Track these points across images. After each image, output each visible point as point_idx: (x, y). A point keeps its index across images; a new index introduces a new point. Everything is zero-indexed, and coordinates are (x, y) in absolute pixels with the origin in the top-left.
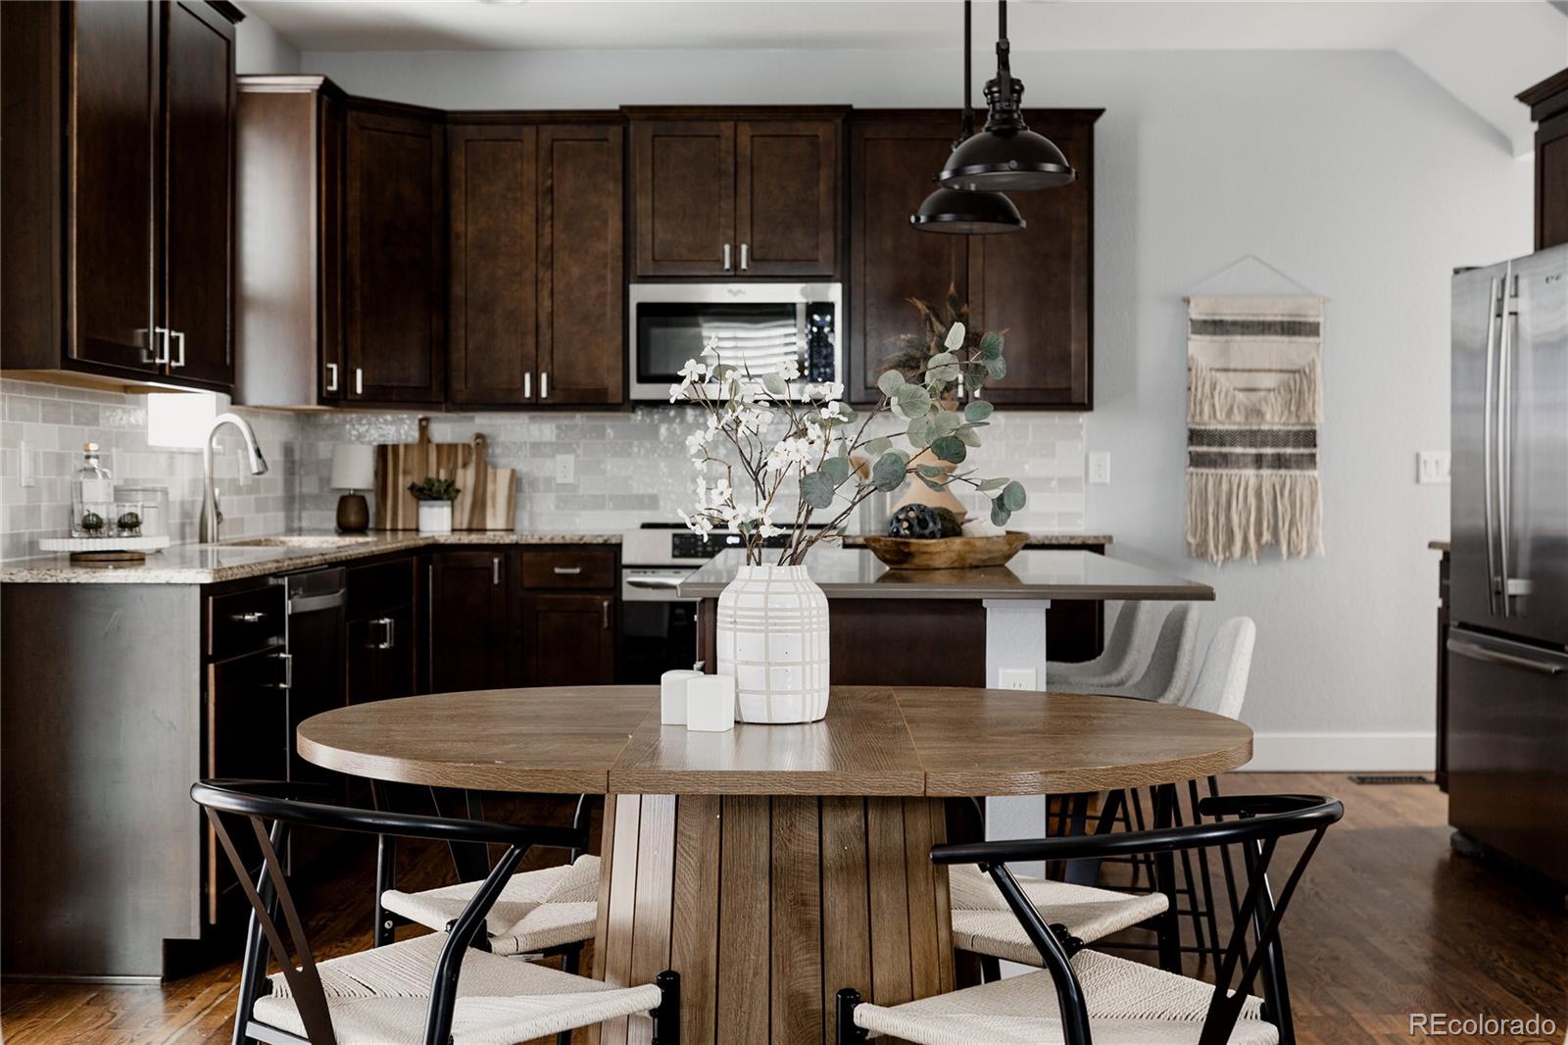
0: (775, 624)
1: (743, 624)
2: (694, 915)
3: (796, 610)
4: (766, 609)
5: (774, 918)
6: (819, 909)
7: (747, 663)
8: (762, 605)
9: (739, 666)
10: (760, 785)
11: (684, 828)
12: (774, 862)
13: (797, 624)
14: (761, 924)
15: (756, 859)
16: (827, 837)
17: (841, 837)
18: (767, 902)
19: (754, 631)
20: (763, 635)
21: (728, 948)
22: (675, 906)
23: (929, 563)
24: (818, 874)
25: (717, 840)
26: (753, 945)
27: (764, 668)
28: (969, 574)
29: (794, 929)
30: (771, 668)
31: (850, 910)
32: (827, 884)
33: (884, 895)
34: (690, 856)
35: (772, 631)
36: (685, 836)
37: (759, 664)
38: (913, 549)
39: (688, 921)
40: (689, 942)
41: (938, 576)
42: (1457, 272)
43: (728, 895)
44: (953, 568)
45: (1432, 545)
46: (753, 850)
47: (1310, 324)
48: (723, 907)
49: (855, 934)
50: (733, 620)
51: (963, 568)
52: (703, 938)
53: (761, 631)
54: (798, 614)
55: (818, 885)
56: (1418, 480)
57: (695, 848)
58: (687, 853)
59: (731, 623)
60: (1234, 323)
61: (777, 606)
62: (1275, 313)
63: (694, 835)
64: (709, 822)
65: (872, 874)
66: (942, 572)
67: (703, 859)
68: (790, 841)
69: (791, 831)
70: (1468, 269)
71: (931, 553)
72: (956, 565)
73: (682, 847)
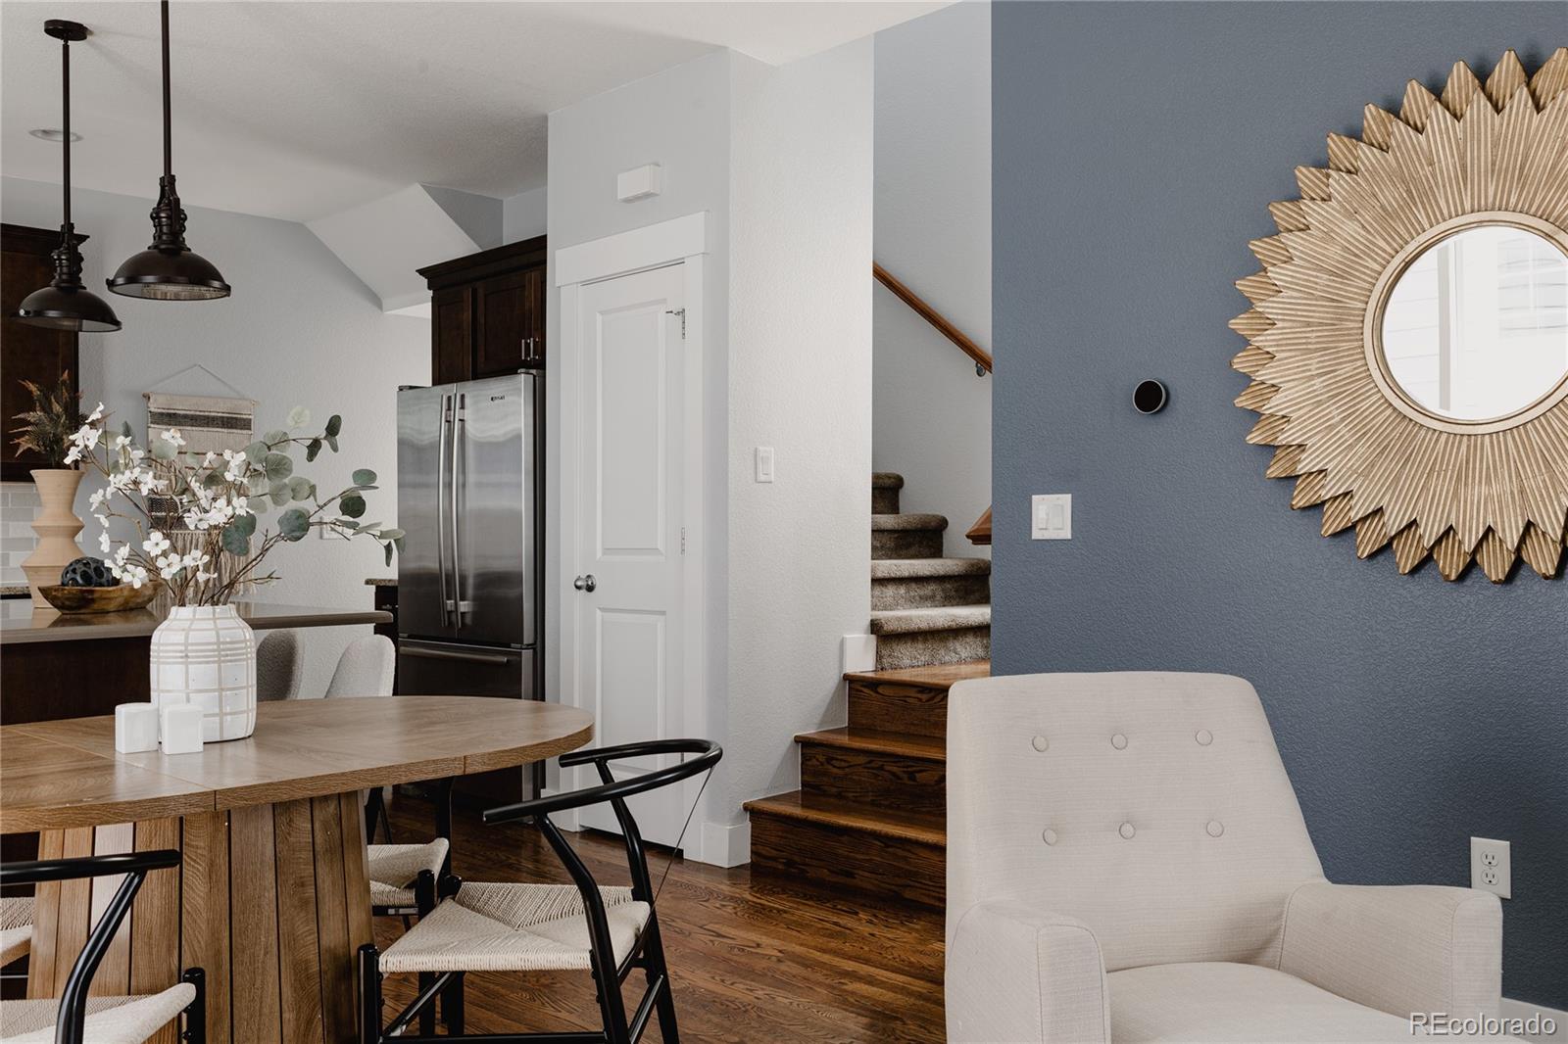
0: (227, 655)
1: (193, 657)
2: (204, 915)
3: (241, 642)
4: (218, 643)
5: (280, 902)
6: (313, 887)
7: (200, 691)
8: (215, 640)
9: (191, 695)
10: (343, 784)
11: (190, 840)
12: (278, 855)
13: (243, 654)
14: (269, 911)
15: (263, 854)
16: (317, 825)
17: (326, 827)
18: (274, 890)
19: (207, 662)
20: (216, 665)
21: (240, 936)
22: (184, 910)
23: (105, 607)
24: (312, 858)
25: (225, 844)
26: (263, 928)
27: (217, 694)
28: (132, 615)
29: (295, 908)
30: (224, 693)
31: (334, 884)
32: (319, 864)
33: (351, 866)
34: (198, 863)
35: (224, 661)
36: (193, 846)
37: (214, 690)
38: (96, 595)
39: (198, 921)
40: (200, 939)
41: (111, 617)
42: (401, 389)
43: (238, 890)
44: (119, 611)
45: (368, 582)
46: (260, 848)
47: (244, 420)
48: (234, 902)
49: (337, 902)
50: (184, 654)
51: (125, 610)
52: (214, 935)
53: (214, 662)
54: (243, 645)
55: (312, 867)
56: (321, 537)
57: (202, 855)
58: (195, 861)
59: (182, 657)
60: (185, 416)
61: (228, 640)
62: (218, 409)
63: (202, 844)
64: (217, 830)
65: (345, 851)
66: (112, 614)
67: (212, 864)
68: (289, 834)
69: (290, 826)
70: (411, 388)
71: (109, 599)
72: (121, 608)
73: (188, 857)
